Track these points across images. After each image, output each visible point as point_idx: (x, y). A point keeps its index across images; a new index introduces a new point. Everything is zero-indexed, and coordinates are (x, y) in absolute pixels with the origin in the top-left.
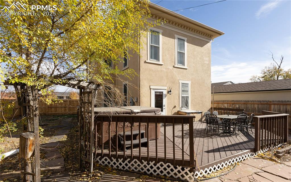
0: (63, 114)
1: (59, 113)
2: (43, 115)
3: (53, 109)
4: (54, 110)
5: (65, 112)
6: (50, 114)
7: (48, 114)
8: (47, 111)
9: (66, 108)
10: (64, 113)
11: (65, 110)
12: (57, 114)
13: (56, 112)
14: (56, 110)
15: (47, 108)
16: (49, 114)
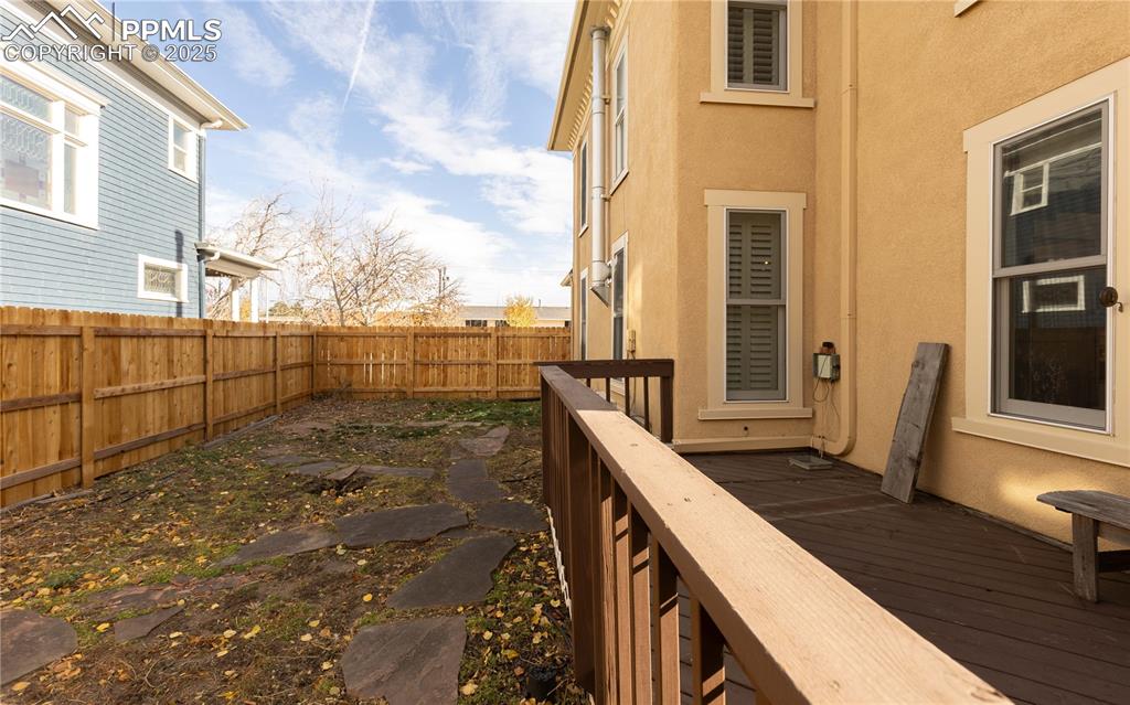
0: (474, 395)
1: (456, 391)
2: (393, 396)
3: (433, 373)
4: (439, 374)
5: (479, 388)
6: (420, 396)
7: (414, 392)
8: (412, 378)
9: (487, 369)
10: (478, 392)
11: (482, 376)
12: (450, 397)
13: (444, 385)
14: (446, 377)
15: (410, 366)
16: (416, 396)
